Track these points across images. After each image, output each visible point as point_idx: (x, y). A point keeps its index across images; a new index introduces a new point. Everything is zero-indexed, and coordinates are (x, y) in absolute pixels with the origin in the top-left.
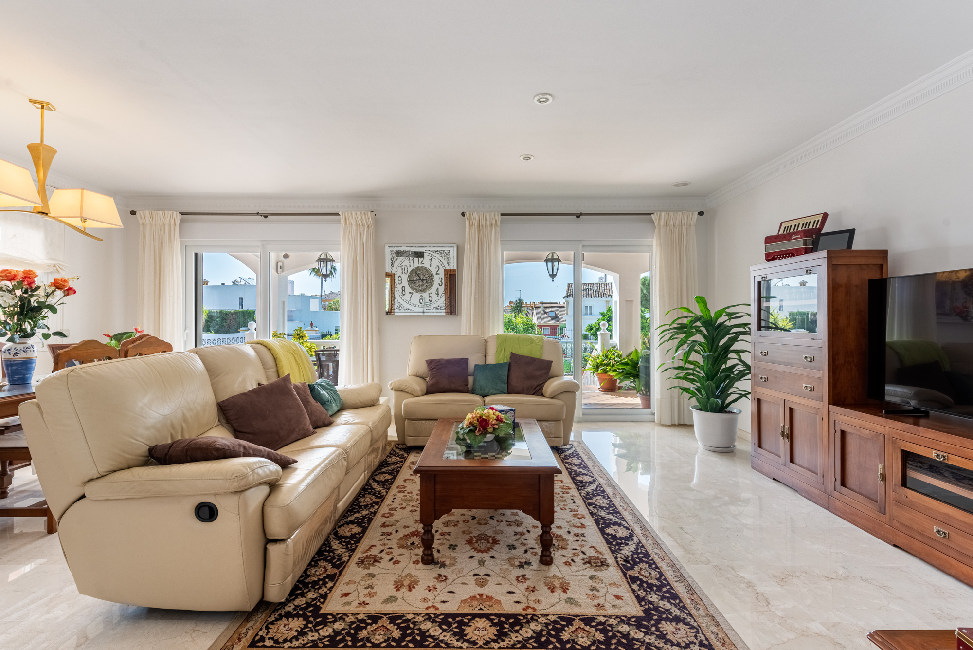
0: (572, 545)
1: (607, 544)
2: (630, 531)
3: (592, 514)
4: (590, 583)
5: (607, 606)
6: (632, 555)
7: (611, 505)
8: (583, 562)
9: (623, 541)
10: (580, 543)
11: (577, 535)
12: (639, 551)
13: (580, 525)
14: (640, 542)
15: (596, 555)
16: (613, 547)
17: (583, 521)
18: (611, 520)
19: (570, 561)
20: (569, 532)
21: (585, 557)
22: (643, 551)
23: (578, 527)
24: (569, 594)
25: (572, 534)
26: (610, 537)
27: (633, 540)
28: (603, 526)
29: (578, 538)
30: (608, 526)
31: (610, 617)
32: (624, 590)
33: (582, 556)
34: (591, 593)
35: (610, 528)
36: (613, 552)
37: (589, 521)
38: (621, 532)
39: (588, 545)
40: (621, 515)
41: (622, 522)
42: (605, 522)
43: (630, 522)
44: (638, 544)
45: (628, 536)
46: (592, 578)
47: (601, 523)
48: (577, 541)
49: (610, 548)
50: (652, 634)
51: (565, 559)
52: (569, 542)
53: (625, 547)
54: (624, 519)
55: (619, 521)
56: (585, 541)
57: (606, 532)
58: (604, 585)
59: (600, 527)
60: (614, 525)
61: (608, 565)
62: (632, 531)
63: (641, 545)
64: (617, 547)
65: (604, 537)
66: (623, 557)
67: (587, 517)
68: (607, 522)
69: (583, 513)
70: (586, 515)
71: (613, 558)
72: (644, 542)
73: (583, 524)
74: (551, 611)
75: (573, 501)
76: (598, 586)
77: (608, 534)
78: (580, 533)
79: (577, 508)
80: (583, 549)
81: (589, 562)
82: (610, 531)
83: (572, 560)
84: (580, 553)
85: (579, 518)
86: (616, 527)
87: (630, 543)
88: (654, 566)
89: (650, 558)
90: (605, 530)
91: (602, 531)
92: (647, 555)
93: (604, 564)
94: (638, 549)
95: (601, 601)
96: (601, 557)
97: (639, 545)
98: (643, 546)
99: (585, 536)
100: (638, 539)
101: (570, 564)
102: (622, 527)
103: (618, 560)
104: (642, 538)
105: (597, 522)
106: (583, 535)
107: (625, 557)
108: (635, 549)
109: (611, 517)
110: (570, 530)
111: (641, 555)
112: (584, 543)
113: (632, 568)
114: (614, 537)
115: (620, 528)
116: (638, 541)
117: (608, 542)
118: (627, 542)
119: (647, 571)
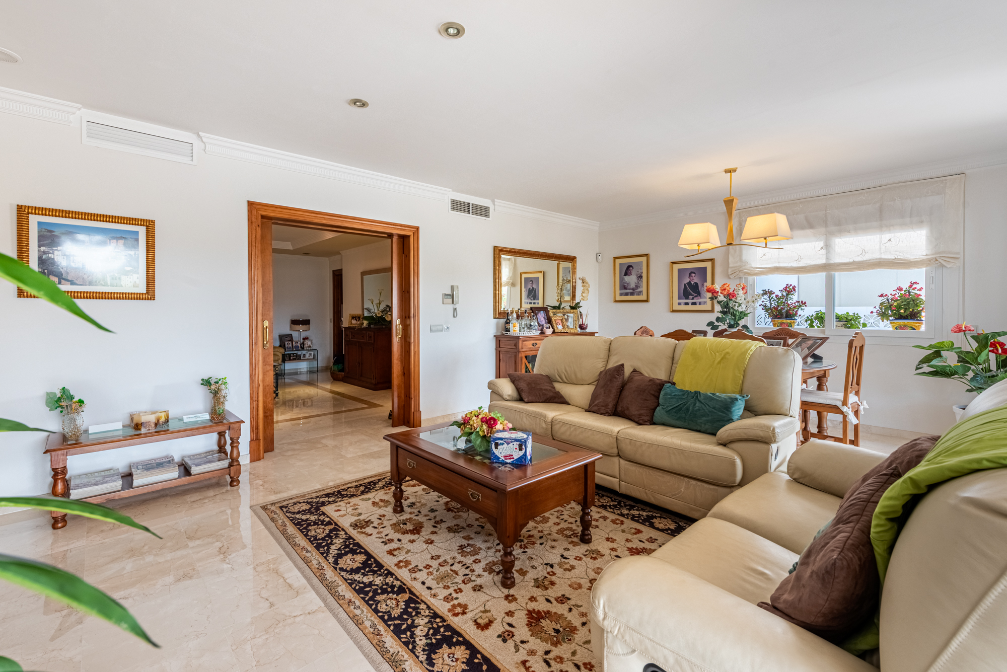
0: (389, 530)
1: (358, 543)
2: (338, 567)
3: (390, 574)
4: (359, 511)
5: (344, 505)
6: (332, 541)
7: (372, 603)
8: (372, 521)
9: (343, 552)
10: (383, 535)
11: (391, 541)
12: (326, 548)
13: (395, 553)
14: (325, 558)
15: (363, 530)
16: (352, 542)
17: (395, 560)
18: (364, 575)
19: (382, 518)
20: (399, 540)
21: (372, 525)
22: (322, 549)
23: (395, 550)
24: (370, 502)
25: (396, 540)
26: (358, 551)
27: (333, 557)
28: (369, 562)
29: (387, 538)
30: (365, 564)
31: (340, 501)
32: (335, 515)
33: (375, 524)
34: (357, 507)
35: (361, 562)
36: (350, 538)
37: (389, 562)
38: (349, 561)
39: (375, 535)
40: (354, 589)
41: (350, 577)
42: (370, 568)
43: (340, 581)
44: (327, 555)
45: (339, 559)
46: (360, 514)
47: (374, 565)
48: (386, 535)
49: (354, 540)
50: (314, 502)
51: (386, 518)
52: (392, 531)
53: (340, 546)
54: (349, 583)
55: (353, 576)
56: (379, 538)
57: (364, 555)
58: (350, 513)
59: (372, 560)
60: (358, 567)
61: (351, 526)
62: (335, 568)
63: (325, 555)
64: (347, 543)
65: (363, 549)
66: (340, 536)
67: (393, 567)
68: (367, 569)
69: (400, 570)
70: (396, 568)
71: (349, 533)
72: (322, 560)
73: (392, 557)
74: (375, 493)
75: (427, 585)
76: (354, 511)
77: (361, 553)
78: (388, 545)
79: (413, 575)
80: (377, 530)
81: (367, 522)
82: (360, 558)
83: (380, 519)
84: (377, 526)
85: (401, 561)
86: (355, 565)
87: (336, 552)
88: (312, 539)
89: (315, 545)
90: (365, 557)
91: (369, 556)
92: (318, 547)
93: (355, 526)
94: (327, 549)
95: (348, 505)
96: (359, 530)
97: (324, 555)
98: (323, 554)
99: (383, 542)
100: (328, 560)
101: (380, 516)
102: (348, 569)
103: (344, 532)
104: (324, 564)
105: (380, 566)
106: (385, 543)
107: (339, 537)
108: (330, 548)
109: (366, 580)
110: (400, 543)
111: (324, 544)
112: (379, 535)
113: (331, 531)
114: (353, 552)
115: (350, 567)
116: (328, 558)
117: (358, 545)
118: (339, 552)
119: (318, 533)
